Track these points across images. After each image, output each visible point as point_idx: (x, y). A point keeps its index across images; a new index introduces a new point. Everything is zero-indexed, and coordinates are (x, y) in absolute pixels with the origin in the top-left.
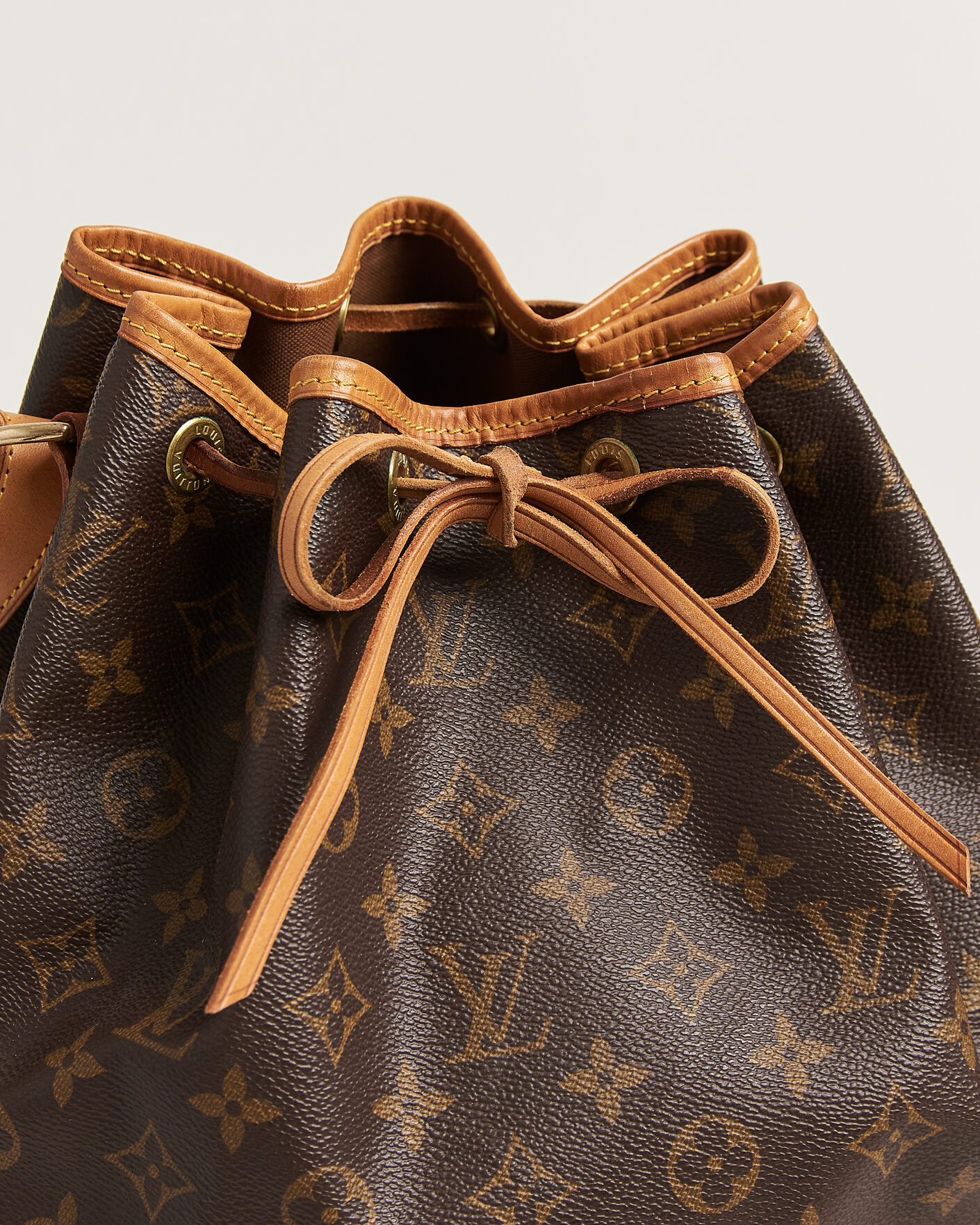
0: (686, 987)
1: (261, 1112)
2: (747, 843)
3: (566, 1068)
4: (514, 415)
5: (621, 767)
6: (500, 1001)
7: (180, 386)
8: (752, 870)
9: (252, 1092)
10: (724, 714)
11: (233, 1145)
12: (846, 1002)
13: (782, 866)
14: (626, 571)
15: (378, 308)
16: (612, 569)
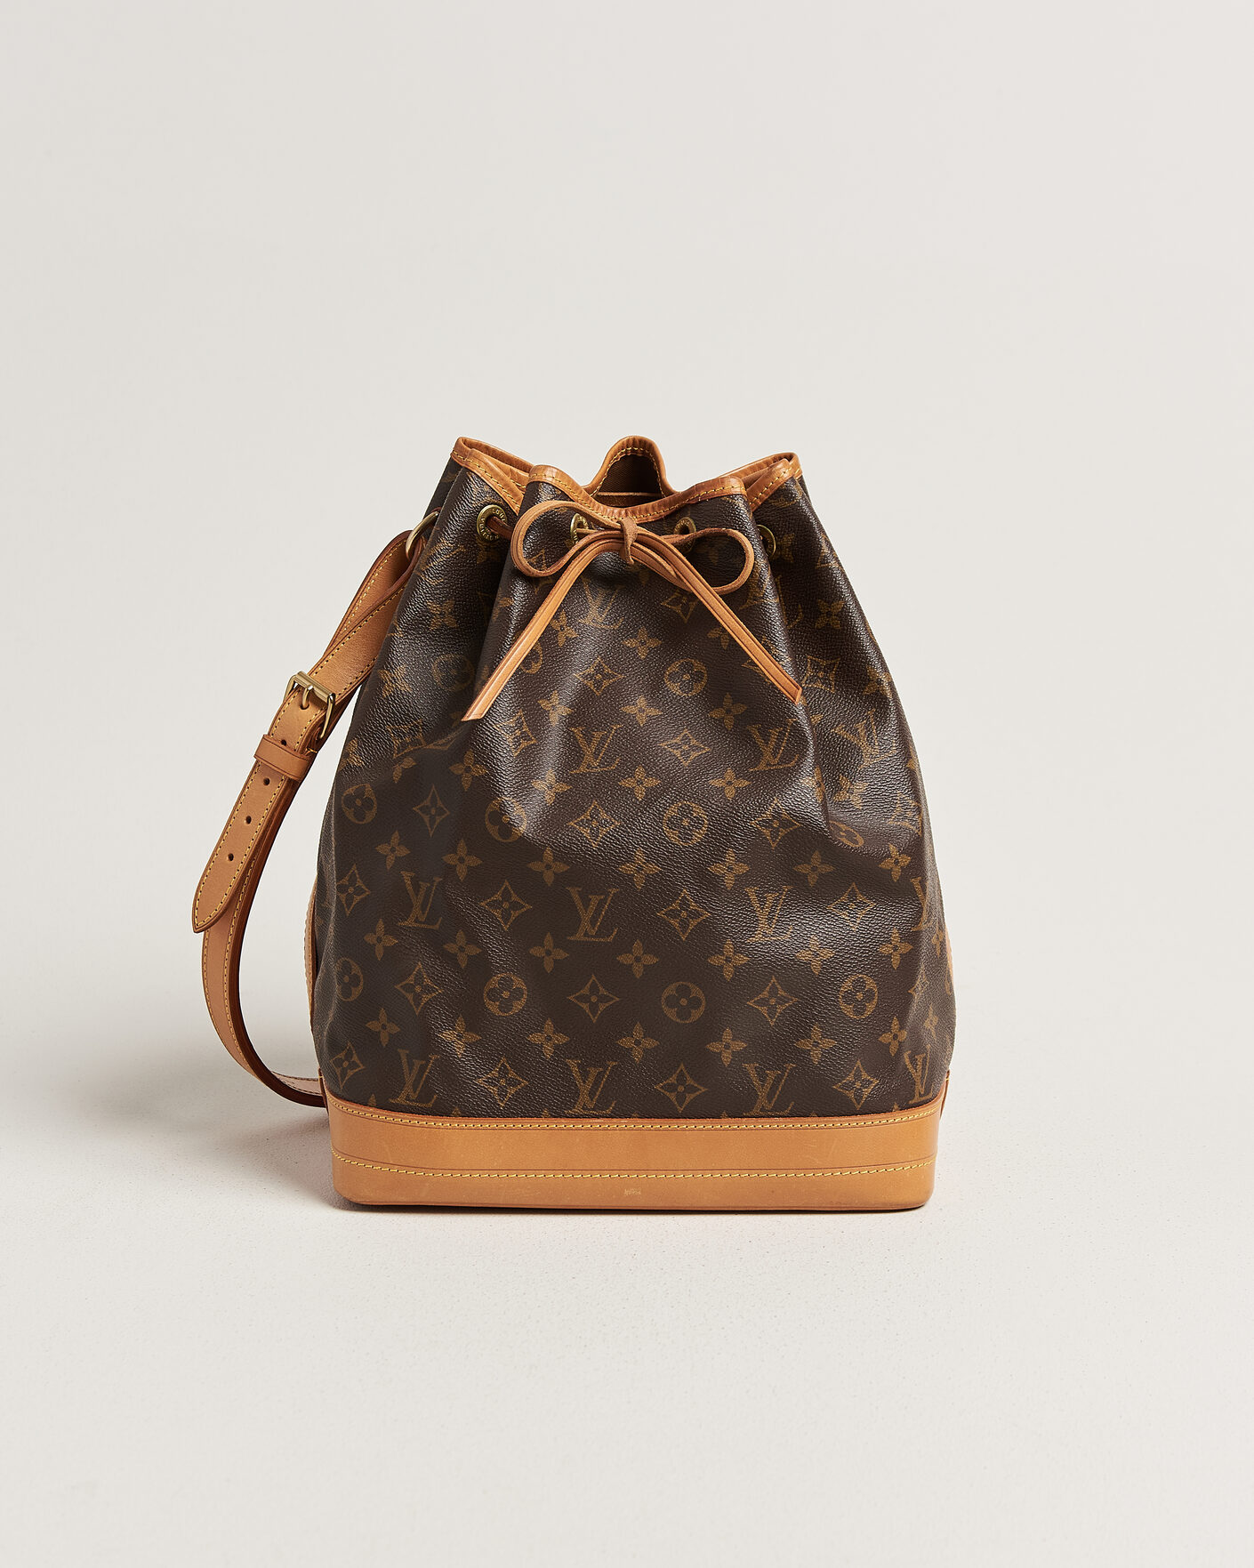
0: (686, 754)
1: (480, 771)
2: (728, 700)
3: (623, 777)
4: (647, 511)
5: (675, 667)
6: (598, 750)
7: (486, 489)
8: (728, 712)
9: (476, 762)
10: (725, 645)
11: (466, 787)
12: (762, 767)
13: (741, 709)
14: (678, 573)
15: (606, 494)
16: (673, 573)
